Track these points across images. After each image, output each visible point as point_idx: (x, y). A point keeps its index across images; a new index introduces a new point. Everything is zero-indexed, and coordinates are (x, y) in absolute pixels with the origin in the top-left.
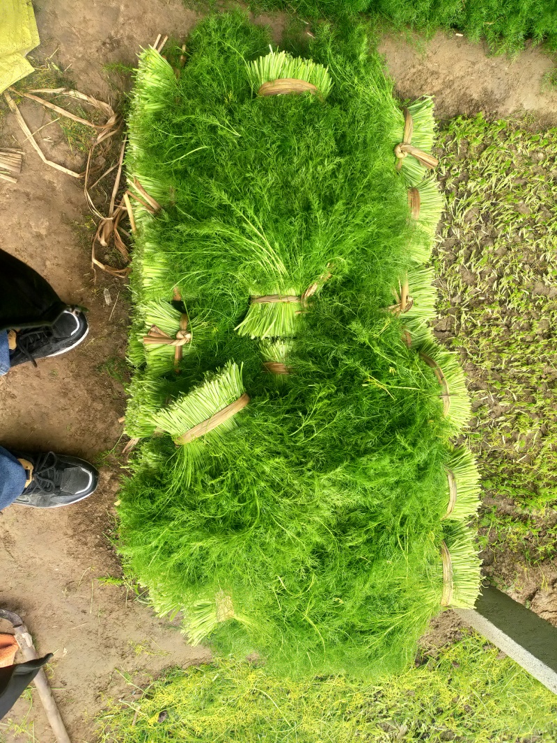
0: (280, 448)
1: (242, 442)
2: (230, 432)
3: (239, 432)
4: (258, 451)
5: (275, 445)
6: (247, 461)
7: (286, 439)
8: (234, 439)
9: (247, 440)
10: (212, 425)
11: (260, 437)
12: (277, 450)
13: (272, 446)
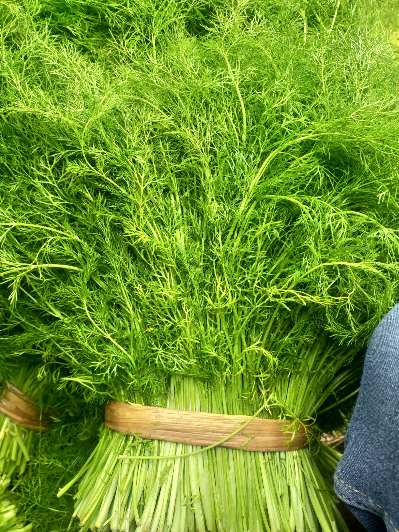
0: (118, 259)
1: (189, 337)
2: (197, 379)
3: (178, 363)
4: (170, 291)
5: (124, 275)
6: (211, 288)
7: (90, 267)
8: (201, 356)
9: (175, 333)
10: (227, 426)
11: (143, 316)
12: (129, 259)
13: (132, 277)
